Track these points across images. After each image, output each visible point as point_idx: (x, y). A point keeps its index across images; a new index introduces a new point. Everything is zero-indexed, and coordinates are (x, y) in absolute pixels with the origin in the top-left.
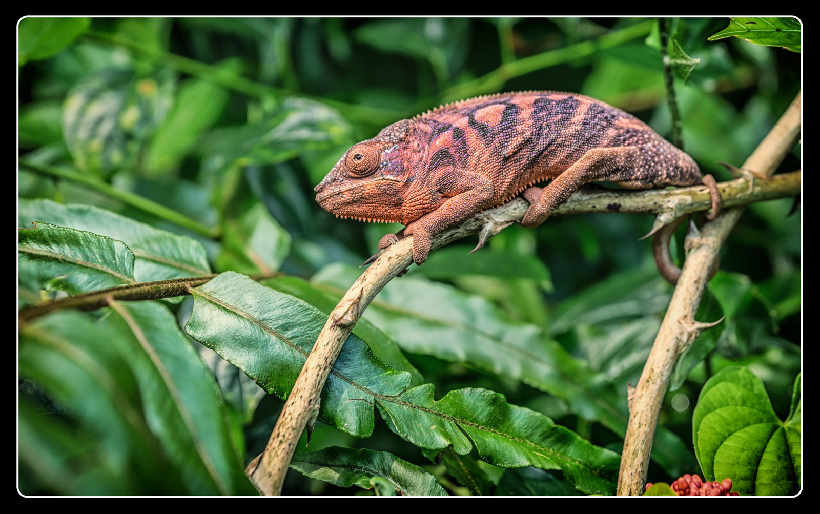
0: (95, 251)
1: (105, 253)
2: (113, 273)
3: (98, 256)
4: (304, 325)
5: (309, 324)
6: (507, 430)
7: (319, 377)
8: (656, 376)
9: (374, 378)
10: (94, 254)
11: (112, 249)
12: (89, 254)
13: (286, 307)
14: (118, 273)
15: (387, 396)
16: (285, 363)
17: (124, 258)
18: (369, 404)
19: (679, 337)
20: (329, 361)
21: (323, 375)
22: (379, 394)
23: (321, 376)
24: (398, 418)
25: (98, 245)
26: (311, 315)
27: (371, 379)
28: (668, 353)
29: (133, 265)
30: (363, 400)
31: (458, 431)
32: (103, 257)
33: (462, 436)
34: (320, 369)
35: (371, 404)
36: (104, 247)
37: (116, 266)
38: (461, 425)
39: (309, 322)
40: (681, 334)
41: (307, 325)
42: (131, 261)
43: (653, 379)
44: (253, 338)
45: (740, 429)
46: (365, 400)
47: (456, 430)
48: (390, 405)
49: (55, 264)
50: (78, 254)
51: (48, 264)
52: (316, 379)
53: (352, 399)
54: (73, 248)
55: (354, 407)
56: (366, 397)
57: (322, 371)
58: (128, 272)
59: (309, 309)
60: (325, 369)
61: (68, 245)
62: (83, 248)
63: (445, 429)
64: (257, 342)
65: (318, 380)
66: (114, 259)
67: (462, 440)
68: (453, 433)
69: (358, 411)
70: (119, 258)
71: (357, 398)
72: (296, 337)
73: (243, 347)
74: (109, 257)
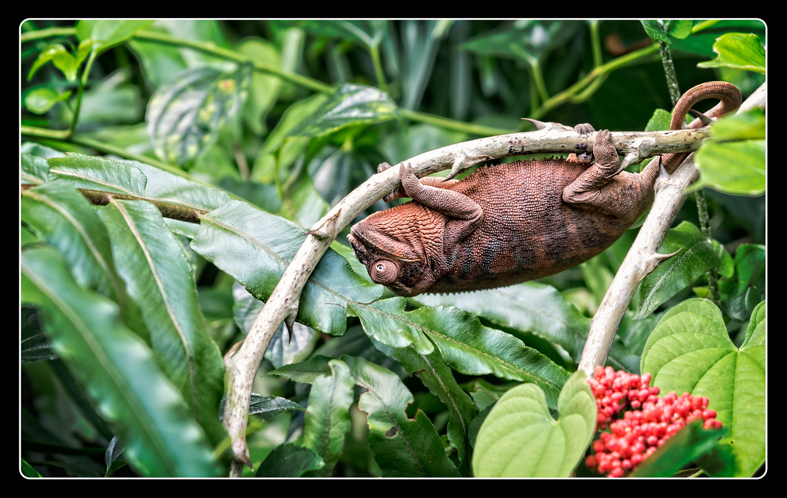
0: (114, 174)
1: (122, 177)
2: (127, 191)
3: (116, 178)
4: (290, 242)
5: (295, 240)
6: (478, 346)
7: (296, 281)
8: (613, 299)
9: (349, 287)
10: (113, 177)
11: (128, 174)
12: (109, 177)
13: (276, 227)
14: (131, 192)
15: (360, 303)
16: (271, 272)
17: (138, 181)
18: (342, 308)
19: (638, 266)
20: (306, 268)
21: (299, 279)
22: (352, 300)
23: (298, 280)
24: (367, 320)
25: (117, 170)
26: (296, 233)
27: (346, 288)
28: (626, 280)
29: (145, 186)
30: (337, 304)
31: (424, 338)
32: (120, 179)
33: (427, 341)
34: (297, 274)
35: (344, 308)
36: (122, 172)
37: (130, 186)
38: (428, 333)
39: (295, 239)
40: (640, 263)
41: (293, 242)
42: (144, 183)
43: (610, 302)
44: (246, 252)
45: (693, 350)
46: (339, 305)
47: (423, 337)
48: (361, 311)
49: (78, 182)
50: (99, 175)
51: (73, 182)
52: (293, 282)
53: (327, 304)
54: (96, 171)
55: (328, 310)
56: (340, 303)
57: (299, 275)
58: (140, 191)
59: (295, 228)
60: (301, 275)
61: (92, 169)
62: (104, 171)
63: (411, 334)
64: (249, 255)
65: (294, 283)
66: (130, 180)
67: (426, 344)
68: (418, 338)
69: (331, 313)
70: (133, 181)
71: (332, 303)
72: (283, 251)
73: (236, 259)
74: (125, 179)
